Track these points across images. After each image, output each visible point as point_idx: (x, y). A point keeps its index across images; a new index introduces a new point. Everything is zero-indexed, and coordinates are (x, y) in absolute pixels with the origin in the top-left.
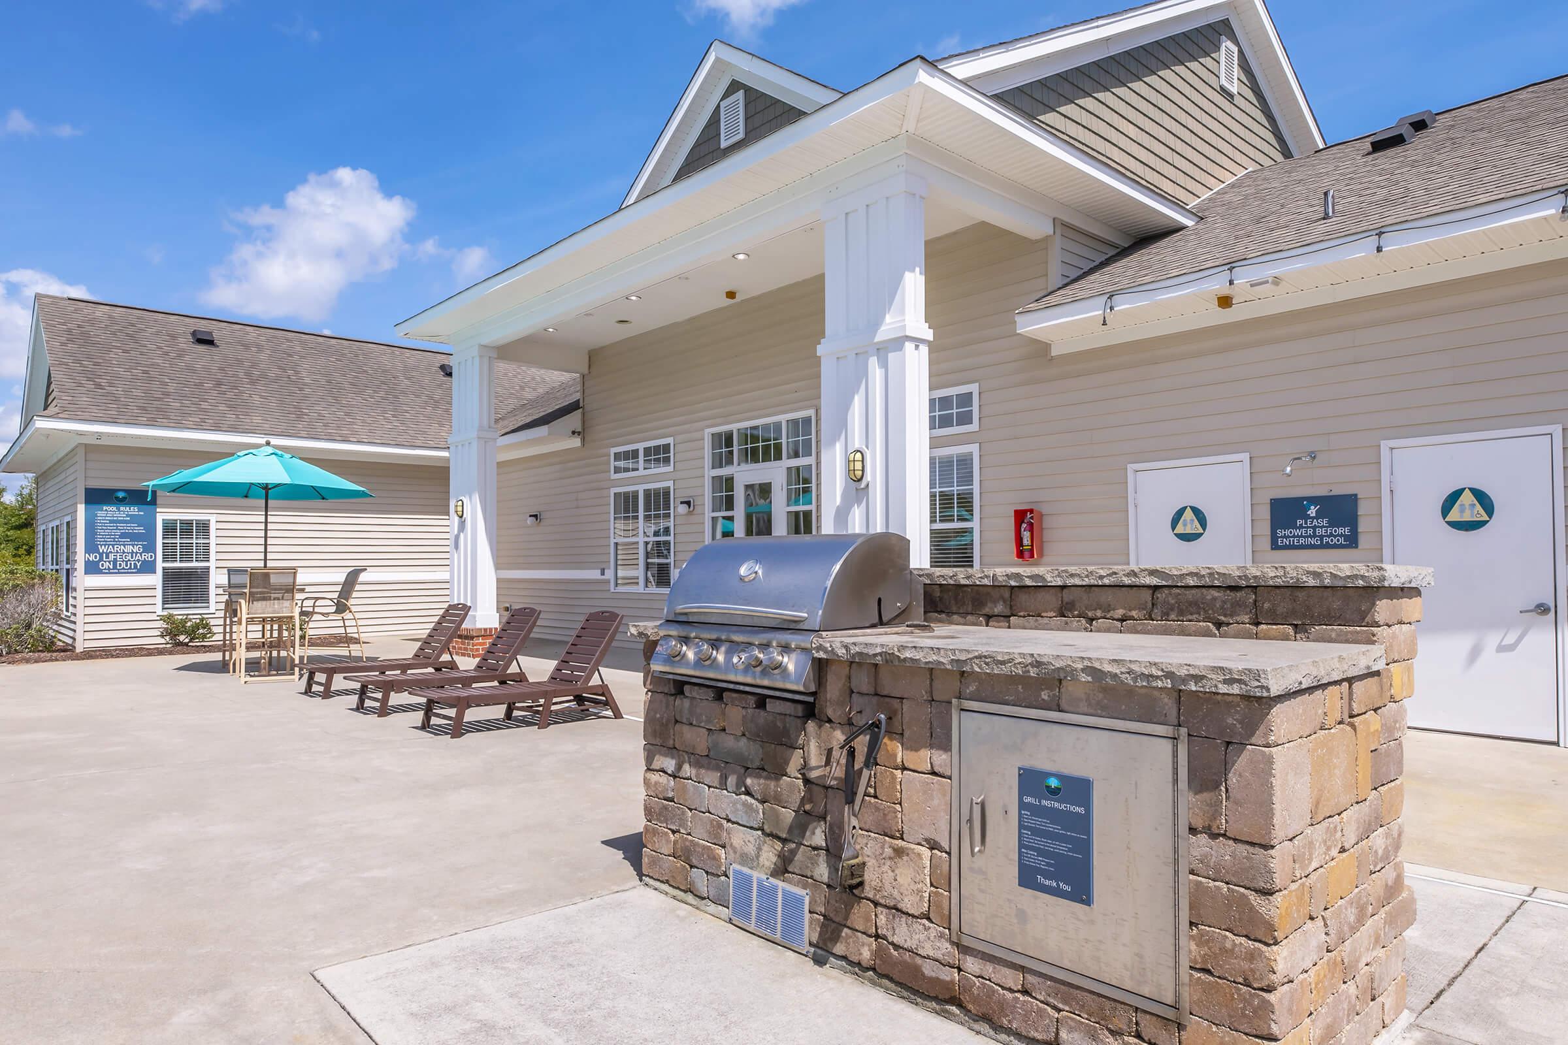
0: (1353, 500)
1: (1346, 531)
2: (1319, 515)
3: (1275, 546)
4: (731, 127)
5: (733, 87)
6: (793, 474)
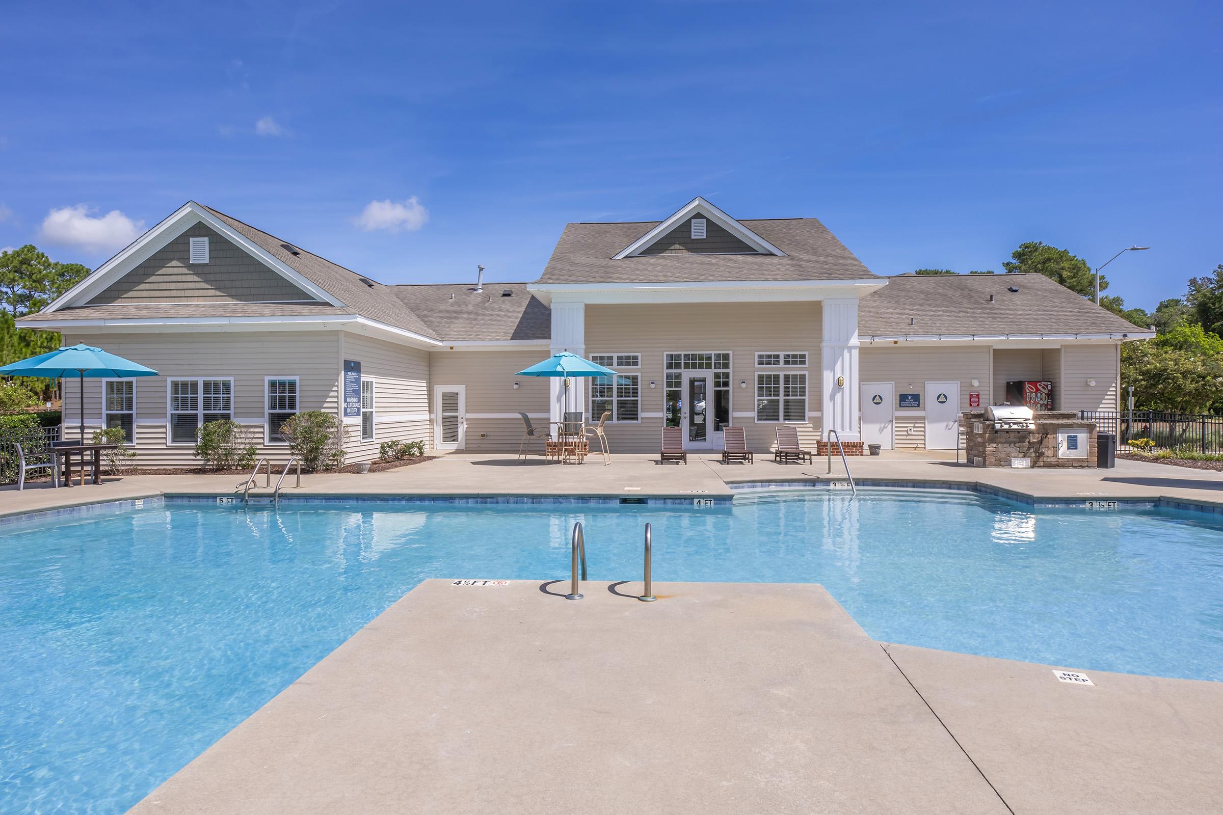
0: (918, 395)
1: (917, 403)
2: (911, 399)
3: (900, 406)
4: (699, 231)
5: (699, 216)
6: (717, 376)
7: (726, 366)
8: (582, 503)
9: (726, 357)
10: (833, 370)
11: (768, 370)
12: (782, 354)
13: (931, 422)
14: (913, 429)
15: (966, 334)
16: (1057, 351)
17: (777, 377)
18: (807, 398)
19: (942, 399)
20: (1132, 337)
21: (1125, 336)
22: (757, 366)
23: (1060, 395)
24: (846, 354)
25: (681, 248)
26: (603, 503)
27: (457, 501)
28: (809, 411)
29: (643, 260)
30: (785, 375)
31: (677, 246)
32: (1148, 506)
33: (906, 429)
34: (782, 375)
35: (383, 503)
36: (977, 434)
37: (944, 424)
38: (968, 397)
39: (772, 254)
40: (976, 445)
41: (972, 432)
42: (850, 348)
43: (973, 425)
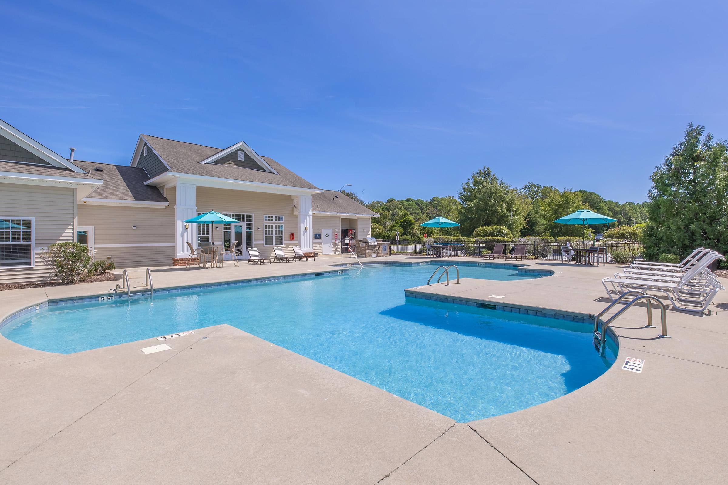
0: (320, 234)
1: (320, 237)
2: (318, 235)
3: (315, 238)
4: (241, 157)
5: (241, 150)
6: (247, 225)
7: (251, 220)
8: (303, 277)
9: (251, 216)
10: (304, 224)
11: (269, 223)
12: (274, 216)
13: (324, 244)
14: (319, 247)
15: (336, 212)
16: (356, 219)
17: (272, 226)
18: (283, 235)
19: (327, 236)
20: (375, 216)
21: (374, 216)
22: (264, 221)
23: (357, 235)
24: (308, 218)
25: (233, 163)
26: (310, 276)
27: (252, 282)
28: (285, 241)
29: (213, 166)
30: (275, 225)
31: (231, 162)
32: (429, 263)
33: (316, 247)
34: (274, 225)
35: (215, 287)
36: (362, 247)
37: (328, 245)
38: (334, 235)
39: (272, 173)
40: (362, 251)
41: (359, 246)
42: (309, 216)
43: (360, 244)
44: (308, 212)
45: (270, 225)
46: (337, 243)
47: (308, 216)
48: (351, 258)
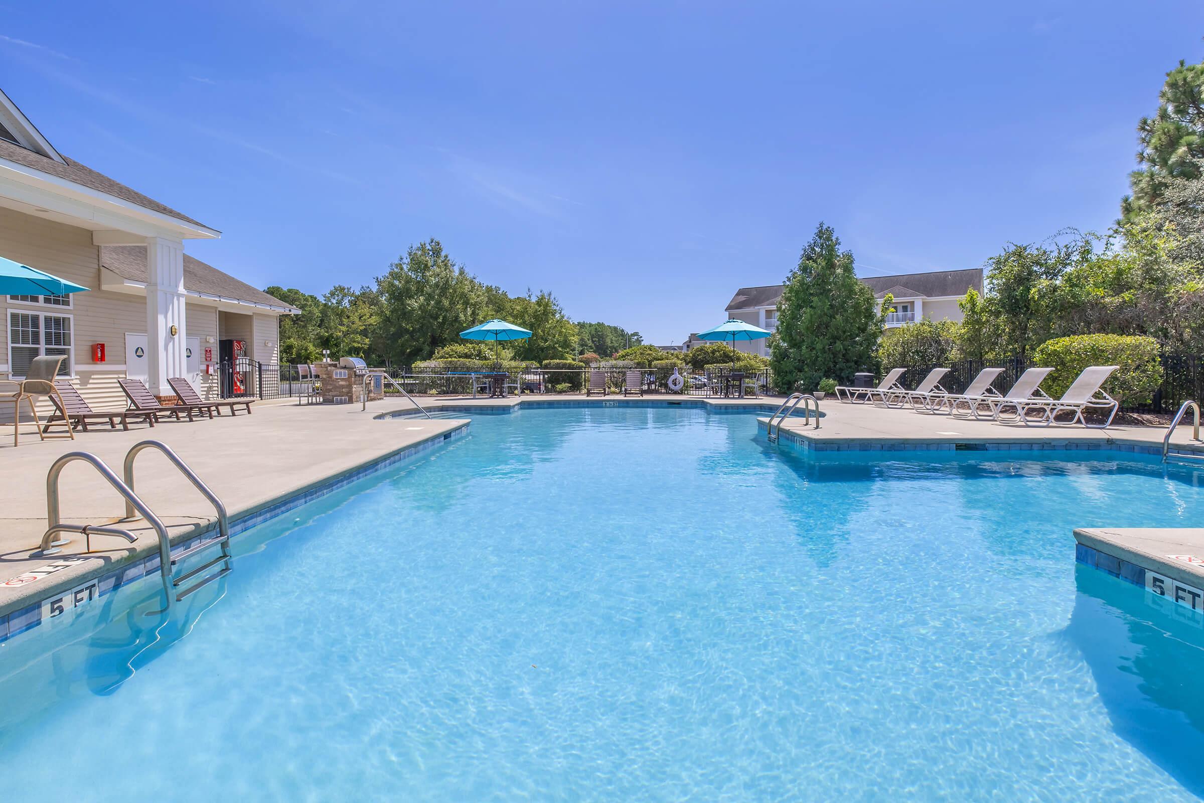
10: (166, 317)
11: (25, 309)
16: (250, 317)
17: (35, 319)
18: (71, 347)
19: (188, 353)
21: (290, 310)
22: (9, 301)
23: (252, 352)
24: (176, 302)
28: (76, 364)
30: (45, 318)
34: (41, 315)
36: (337, 379)
38: (205, 352)
40: (337, 387)
41: (331, 377)
42: (179, 296)
43: (331, 372)
44: (177, 286)
45: (27, 316)
46: (213, 373)
47: (175, 298)
48: (300, 405)
